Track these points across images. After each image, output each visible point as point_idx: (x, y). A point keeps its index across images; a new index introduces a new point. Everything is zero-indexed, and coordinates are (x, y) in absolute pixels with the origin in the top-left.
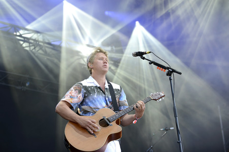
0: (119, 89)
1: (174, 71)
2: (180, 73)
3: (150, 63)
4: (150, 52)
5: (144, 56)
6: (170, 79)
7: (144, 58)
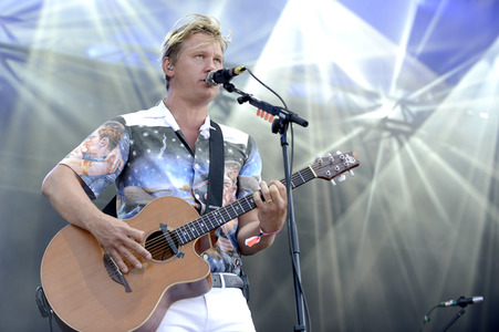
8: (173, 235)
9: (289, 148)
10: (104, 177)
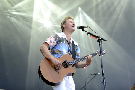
0: (77, 45)
1: (102, 39)
2: (106, 41)
3: (87, 34)
4: (88, 27)
5: (84, 29)
6: (100, 44)
7: (84, 30)
8: (68, 63)
9: (101, 45)
10: (52, 46)
